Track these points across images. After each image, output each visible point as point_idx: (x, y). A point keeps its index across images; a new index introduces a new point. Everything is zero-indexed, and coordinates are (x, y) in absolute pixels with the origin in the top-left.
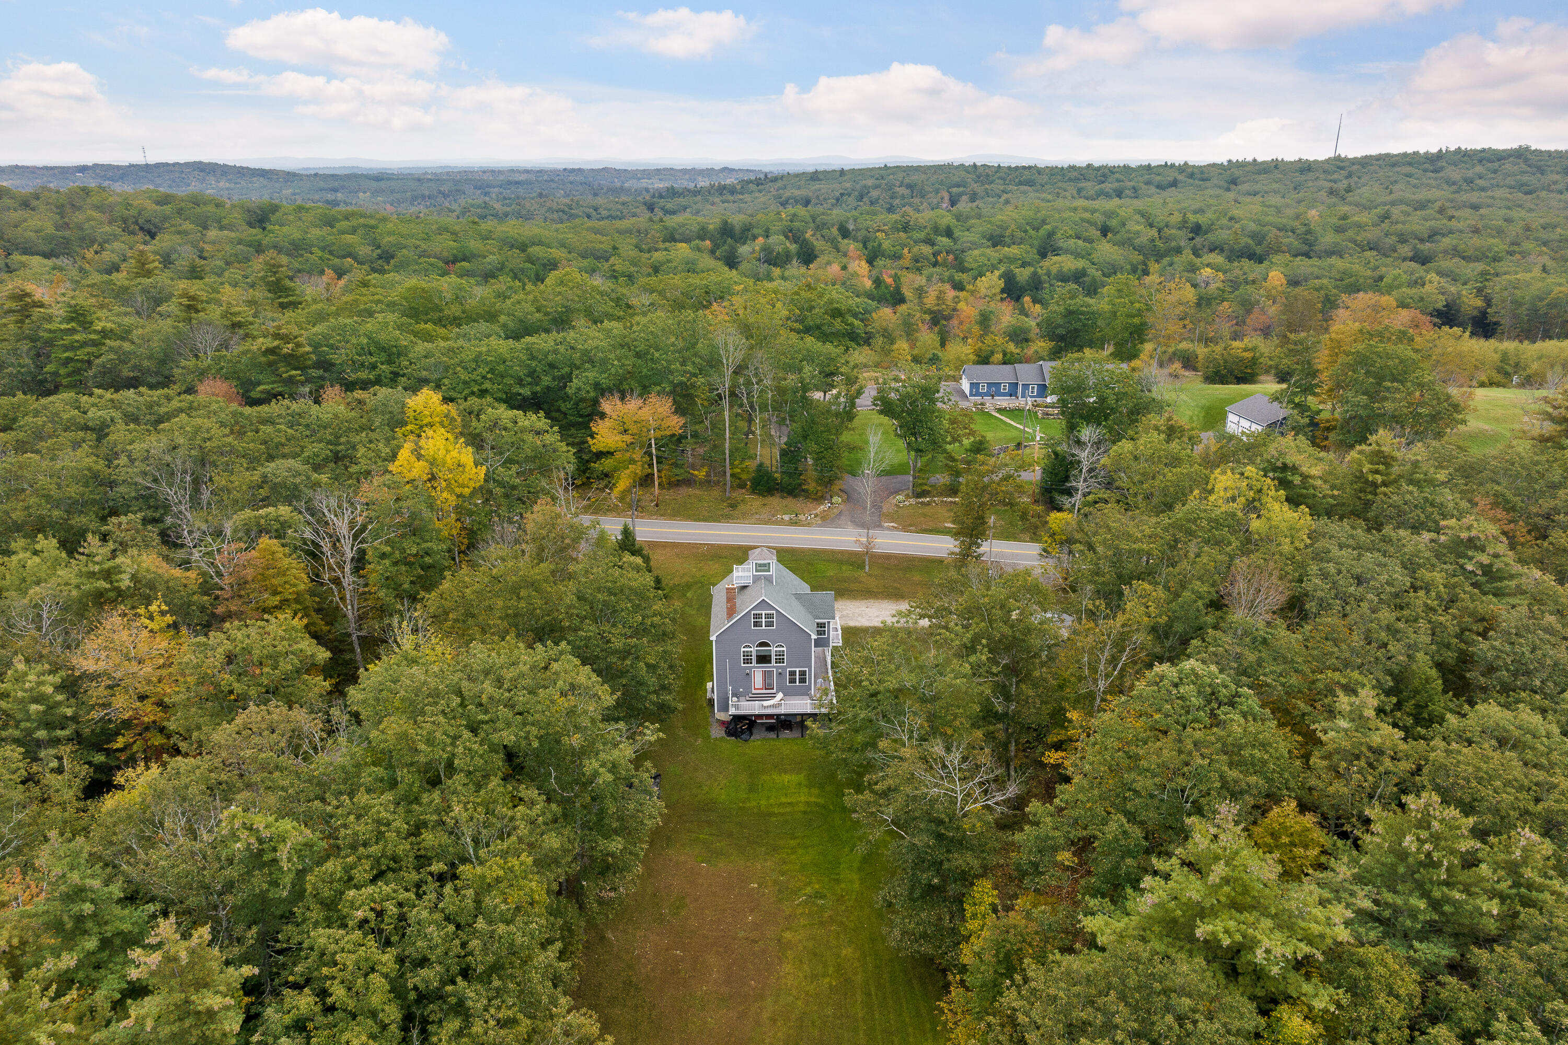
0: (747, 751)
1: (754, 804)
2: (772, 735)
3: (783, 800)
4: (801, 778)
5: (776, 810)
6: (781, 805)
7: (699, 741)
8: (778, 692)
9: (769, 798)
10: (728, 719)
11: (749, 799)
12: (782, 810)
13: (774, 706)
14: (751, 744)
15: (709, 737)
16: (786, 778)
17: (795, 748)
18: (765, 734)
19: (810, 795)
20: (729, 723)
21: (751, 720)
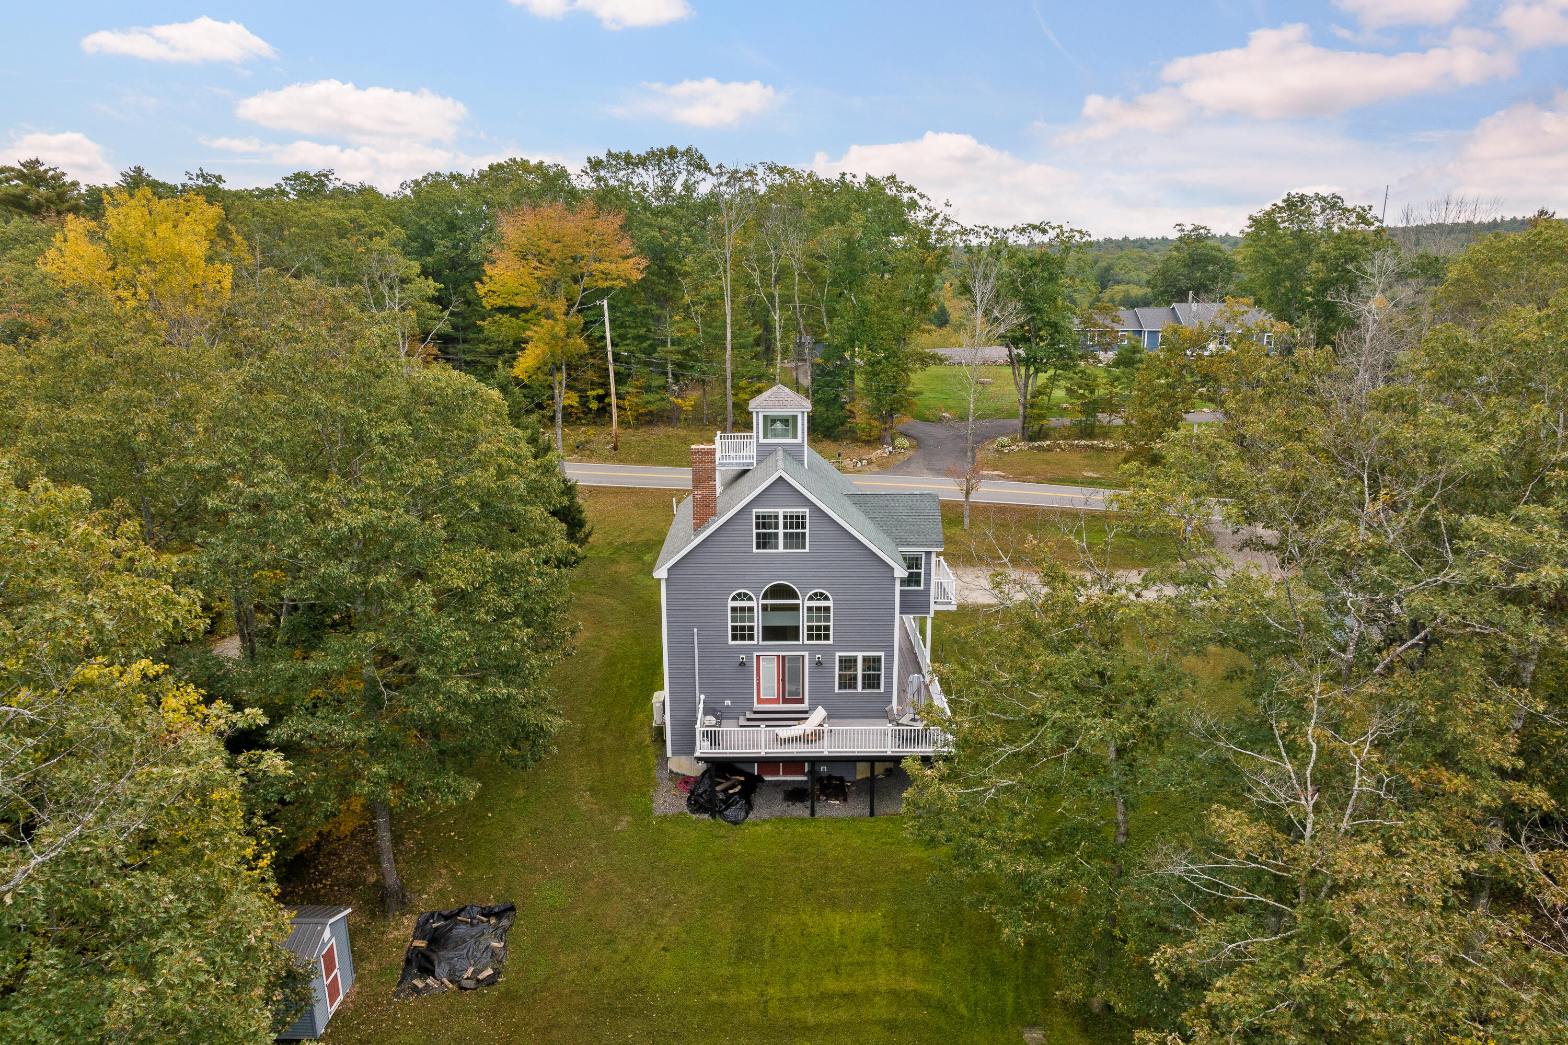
0: (738, 848)
1: (749, 995)
2: (800, 810)
3: (831, 984)
4: (875, 920)
5: (810, 1016)
6: (825, 998)
7: (623, 824)
8: (812, 708)
9: (790, 978)
10: (696, 770)
11: (736, 981)
12: (825, 1018)
13: (804, 739)
14: (747, 830)
15: (648, 812)
16: (837, 920)
17: (857, 842)
18: (781, 807)
19: (902, 968)
20: (699, 780)
21: (749, 776)
